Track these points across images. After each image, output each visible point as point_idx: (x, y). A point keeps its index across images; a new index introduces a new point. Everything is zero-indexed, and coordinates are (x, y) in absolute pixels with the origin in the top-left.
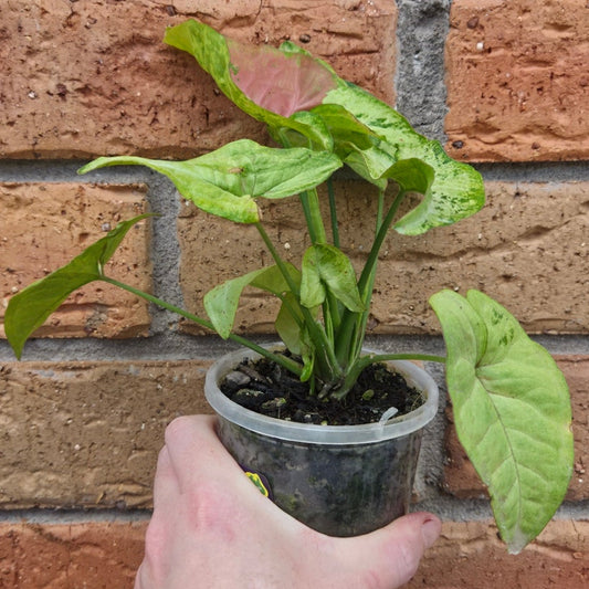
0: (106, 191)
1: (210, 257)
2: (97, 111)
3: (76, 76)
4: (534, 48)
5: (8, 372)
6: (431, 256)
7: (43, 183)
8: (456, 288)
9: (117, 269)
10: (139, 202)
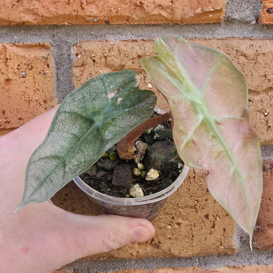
0: (21, 49)
8: (266, 114)
9: (32, 104)
10: (46, 56)
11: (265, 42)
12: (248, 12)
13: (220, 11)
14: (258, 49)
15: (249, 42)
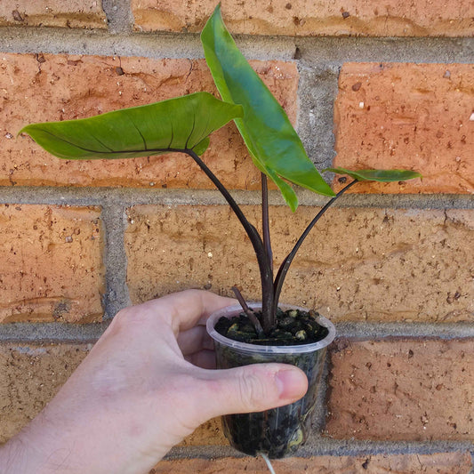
1: (150, 263)
4: (403, 107)
6: (319, 263)
8: (338, 288)
9: (77, 271)
10: (95, 220)
11: (337, 211)
14: (330, 219)
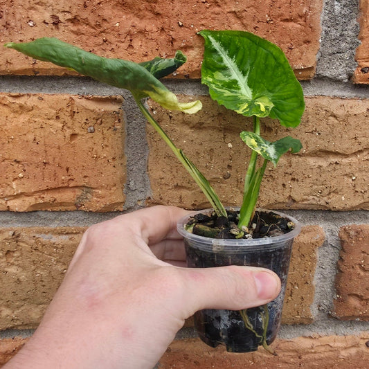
0: (91, 102)
1: (171, 154)
2: (84, 38)
3: (67, 9)
5: (18, 236)
6: (336, 154)
7: (41, 94)
8: (354, 178)
9: (100, 161)
10: (117, 111)
11: (356, 102)
12: (341, 70)
13: (312, 68)
14: (349, 109)
15: (340, 102)
